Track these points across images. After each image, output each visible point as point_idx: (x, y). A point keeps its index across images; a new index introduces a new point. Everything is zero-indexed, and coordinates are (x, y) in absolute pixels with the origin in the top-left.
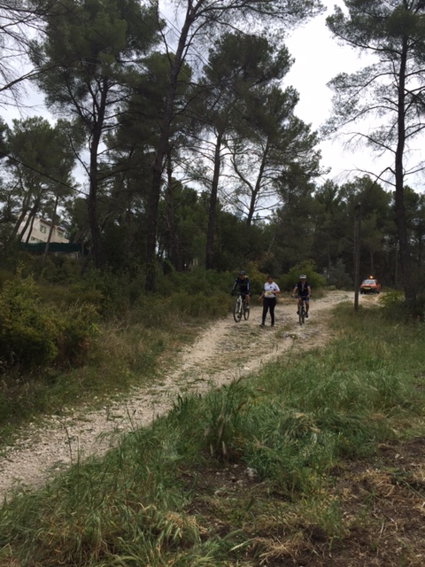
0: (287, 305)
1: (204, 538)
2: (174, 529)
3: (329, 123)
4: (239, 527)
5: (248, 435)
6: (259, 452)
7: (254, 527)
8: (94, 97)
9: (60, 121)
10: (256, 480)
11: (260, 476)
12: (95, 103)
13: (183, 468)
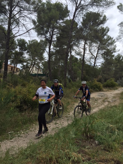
0: (106, 91)
1: (83, 161)
2: (75, 158)
3: (119, 36)
4: (94, 158)
5: (96, 131)
6: (99, 136)
7: (98, 159)
8: (50, 33)
9: (41, 40)
10: (98, 145)
11: (100, 144)
12: (50, 35)
13: (76, 140)
